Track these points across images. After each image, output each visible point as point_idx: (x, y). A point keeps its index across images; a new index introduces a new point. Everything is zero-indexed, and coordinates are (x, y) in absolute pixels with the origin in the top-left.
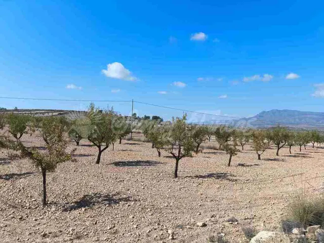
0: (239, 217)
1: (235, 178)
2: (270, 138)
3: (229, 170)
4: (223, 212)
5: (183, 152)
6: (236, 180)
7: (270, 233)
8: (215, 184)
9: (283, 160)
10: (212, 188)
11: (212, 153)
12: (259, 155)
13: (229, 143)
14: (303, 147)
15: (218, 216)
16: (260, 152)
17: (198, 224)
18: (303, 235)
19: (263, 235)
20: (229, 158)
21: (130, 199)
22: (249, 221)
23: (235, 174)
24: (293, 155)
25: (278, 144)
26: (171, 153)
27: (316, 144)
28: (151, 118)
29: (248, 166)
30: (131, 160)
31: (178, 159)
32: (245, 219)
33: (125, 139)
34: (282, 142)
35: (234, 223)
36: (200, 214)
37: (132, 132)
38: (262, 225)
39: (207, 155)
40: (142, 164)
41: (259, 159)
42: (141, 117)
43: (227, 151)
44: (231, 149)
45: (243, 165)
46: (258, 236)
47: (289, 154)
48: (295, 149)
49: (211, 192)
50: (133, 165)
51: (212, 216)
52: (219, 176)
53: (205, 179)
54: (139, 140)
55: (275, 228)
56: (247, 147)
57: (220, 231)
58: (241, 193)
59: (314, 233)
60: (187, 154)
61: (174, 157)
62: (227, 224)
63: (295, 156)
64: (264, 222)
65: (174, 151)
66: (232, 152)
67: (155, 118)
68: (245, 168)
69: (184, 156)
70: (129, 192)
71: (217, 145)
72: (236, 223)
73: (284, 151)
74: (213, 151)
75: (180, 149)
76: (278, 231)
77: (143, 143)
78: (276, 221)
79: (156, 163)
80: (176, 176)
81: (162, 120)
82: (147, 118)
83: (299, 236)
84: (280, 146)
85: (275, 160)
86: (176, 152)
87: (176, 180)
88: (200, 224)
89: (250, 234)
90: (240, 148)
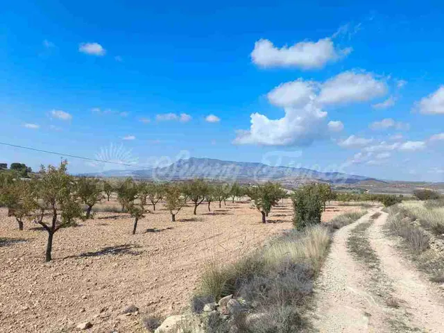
0: (142, 302)
1: (140, 250)
2: (187, 193)
3: (132, 239)
4: (119, 301)
5: (60, 219)
6: (141, 253)
7: (178, 318)
8: (111, 261)
9: (201, 220)
10: (106, 269)
11: (111, 217)
12: (174, 216)
13: (136, 201)
14: (222, 202)
15: (111, 308)
16: (174, 212)
17: (78, 327)
18: (215, 311)
19: (170, 321)
20: (134, 222)
22: (154, 306)
23: (141, 244)
24: (212, 212)
25: (196, 201)
26: (41, 223)
27: (236, 199)
28: (9, 167)
29: (159, 231)
31: (52, 231)
32: (149, 305)
34: (200, 198)
35: (133, 313)
36: (84, 311)
38: (171, 307)
39: (103, 221)
41: (174, 220)
43: (132, 213)
44: (137, 210)
45: (152, 231)
46: (162, 327)
47: (208, 212)
48: (215, 206)
49: (103, 276)
51: (103, 310)
52: (118, 250)
53: (96, 258)
55: (186, 308)
56: (159, 206)
57: (112, 330)
58: (147, 270)
59: (226, 305)
60: (68, 222)
61: (45, 227)
62: (123, 317)
63: (214, 214)
64: (173, 303)
65: (44, 220)
66: (138, 214)
67: (17, 166)
68: (155, 234)
69: (62, 226)
71: (119, 207)
72: (136, 313)
73: (202, 208)
74: (113, 214)
75: (56, 215)
76: (189, 313)
78: (186, 302)
79: (13, 240)
80: (49, 258)
81: (29, 170)
83: (209, 314)
84: (199, 201)
85: (192, 220)
86: (48, 221)
87: (48, 264)
88: (82, 325)
89: (153, 324)
90: (150, 208)
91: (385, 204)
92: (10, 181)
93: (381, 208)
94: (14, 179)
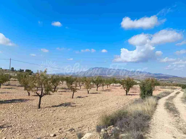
0: (76, 127)
1: (75, 105)
2: (94, 82)
3: (72, 100)
4: (67, 126)
5: (44, 92)
6: (76, 106)
7: (90, 134)
8: (63, 109)
9: (100, 93)
10: (62, 112)
12: (88, 91)
13: (73, 85)
14: (109, 86)
15: (63, 128)
16: (88, 90)
17: (51, 135)
18: (106, 132)
19: (87, 135)
20: (72, 94)
21: (4, 126)
22: (80, 128)
23: (75, 103)
24: (104, 90)
25: (98, 85)
26: (36, 93)
27: (114, 84)
28: (25, 71)
29: (82, 97)
30: (8, 99)
31: (41, 96)
32: (79, 128)
33: (3, 85)
34: (99, 84)
35: (72, 131)
36: (53, 129)
37: (9, 80)
38: (87, 130)
39: (60, 93)
40: (15, 101)
41: (88, 93)
42: (17, 70)
43: (71, 90)
44: (74, 88)
45: (80, 97)
46: (84, 137)
47: (103, 90)
48: (105, 87)
49: (61, 115)
50: (9, 103)
51: (60, 129)
52: (67, 105)
53: (58, 108)
54: (15, 86)
55: (94, 130)
56: (82, 87)
57: (64, 137)
58: (78, 113)
59: (111, 130)
60: (47, 93)
61: (38, 95)
62: (68, 132)
63: (105, 91)
64: (88, 128)
65: (38, 92)
66: (74, 90)
67: (28, 71)
68: (81, 99)
69: (45, 94)
70: (4, 122)
71: (67, 87)
72: (73, 131)
73: (100, 88)
74: (64, 90)
75: (42, 90)
76: (95, 132)
77: (18, 87)
78: (94, 128)
79: (26, 100)
80: (39, 107)
81: (32, 72)
82: (21, 71)
83: (104, 133)
84: (99, 85)
85: (96, 93)
86: (40, 92)
87: (39, 110)
88: (52, 135)
89: (80, 136)
90: (79, 88)
91: (182, 88)
92: (25, 77)
93: (180, 89)
94: (27, 76)
